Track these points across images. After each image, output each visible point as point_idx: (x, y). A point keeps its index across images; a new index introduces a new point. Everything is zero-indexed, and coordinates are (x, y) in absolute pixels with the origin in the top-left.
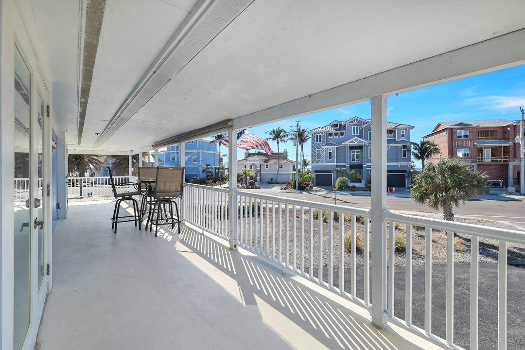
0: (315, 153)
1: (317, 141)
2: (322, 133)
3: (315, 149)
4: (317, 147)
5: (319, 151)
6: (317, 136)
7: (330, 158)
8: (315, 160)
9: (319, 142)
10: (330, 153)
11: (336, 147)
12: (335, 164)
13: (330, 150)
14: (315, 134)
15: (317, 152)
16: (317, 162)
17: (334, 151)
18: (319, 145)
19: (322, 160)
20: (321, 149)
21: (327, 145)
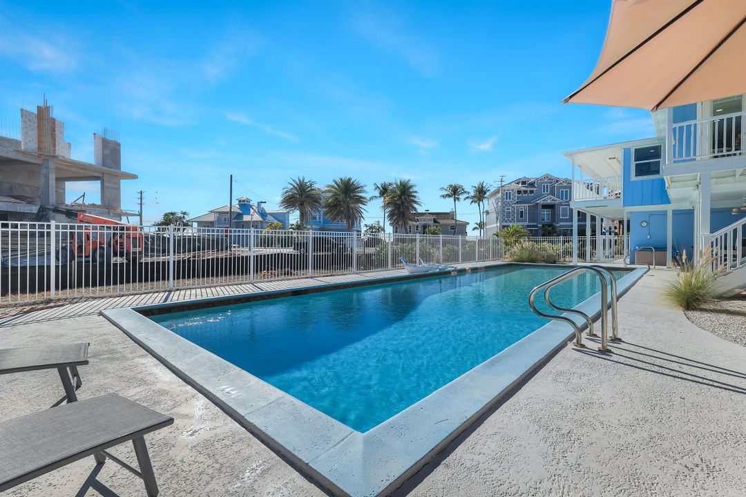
0: (504, 211)
1: (507, 199)
2: (513, 190)
3: (504, 207)
4: (506, 205)
6: (507, 193)
7: (522, 217)
8: (504, 219)
9: (508, 200)
10: (522, 212)
11: (527, 205)
12: (527, 223)
13: (522, 209)
14: (504, 191)
15: (506, 210)
16: (506, 222)
17: (525, 210)
18: (508, 203)
19: (513, 219)
20: (510, 208)
21: (517, 203)
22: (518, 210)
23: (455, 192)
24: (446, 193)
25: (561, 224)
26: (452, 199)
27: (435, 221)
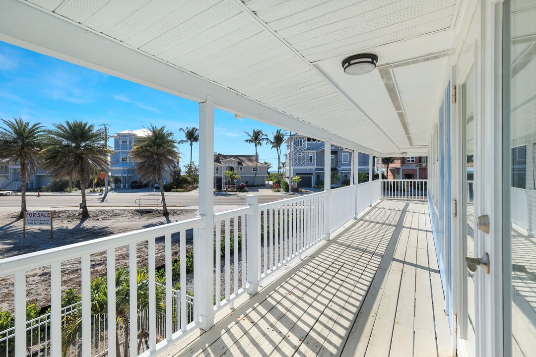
0: (296, 156)
1: (298, 146)
2: (303, 138)
3: (296, 153)
4: (298, 151)
5: (300, 154)
6: (298, 140)
7: (311, 161)
8: (296, 163)
9: (300, 147)
10: (311, 157)
11: (316, 151)
12: (315, 167)
13: (311, 154)
14: (296, 138)
15: (298, 156)
16: (298, 165)
17: (314, 155)
18: (300, 149)
19: (303, 163)
20: (302, 153)
21: (308, 149)
22: (308, 156)
23: (256, 138)
24: (249, 138)
25: (342, 167)
26: (254, 144)
27: (240, 163)
